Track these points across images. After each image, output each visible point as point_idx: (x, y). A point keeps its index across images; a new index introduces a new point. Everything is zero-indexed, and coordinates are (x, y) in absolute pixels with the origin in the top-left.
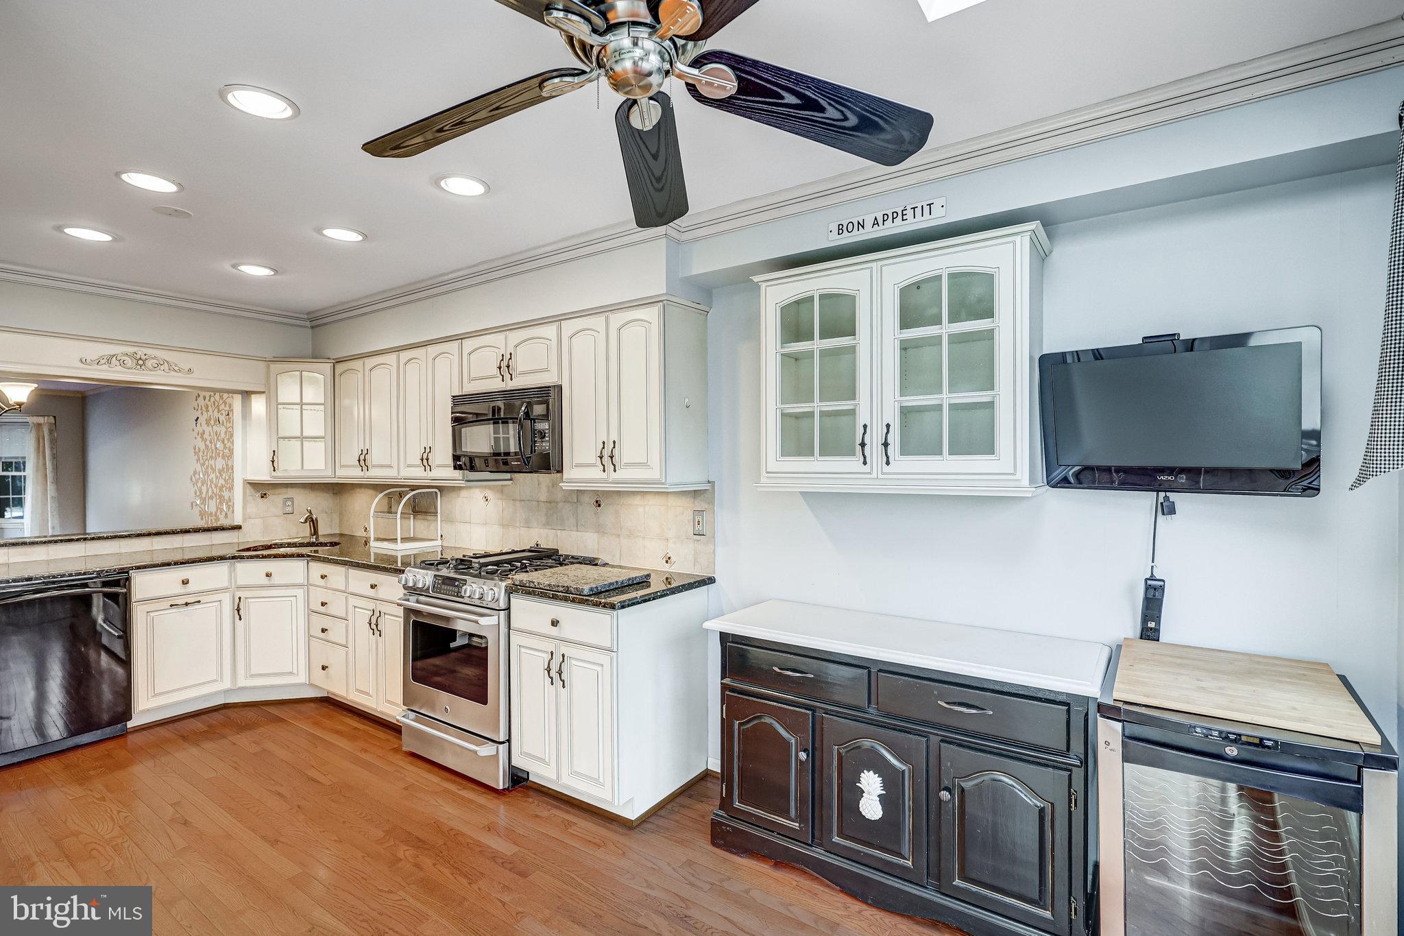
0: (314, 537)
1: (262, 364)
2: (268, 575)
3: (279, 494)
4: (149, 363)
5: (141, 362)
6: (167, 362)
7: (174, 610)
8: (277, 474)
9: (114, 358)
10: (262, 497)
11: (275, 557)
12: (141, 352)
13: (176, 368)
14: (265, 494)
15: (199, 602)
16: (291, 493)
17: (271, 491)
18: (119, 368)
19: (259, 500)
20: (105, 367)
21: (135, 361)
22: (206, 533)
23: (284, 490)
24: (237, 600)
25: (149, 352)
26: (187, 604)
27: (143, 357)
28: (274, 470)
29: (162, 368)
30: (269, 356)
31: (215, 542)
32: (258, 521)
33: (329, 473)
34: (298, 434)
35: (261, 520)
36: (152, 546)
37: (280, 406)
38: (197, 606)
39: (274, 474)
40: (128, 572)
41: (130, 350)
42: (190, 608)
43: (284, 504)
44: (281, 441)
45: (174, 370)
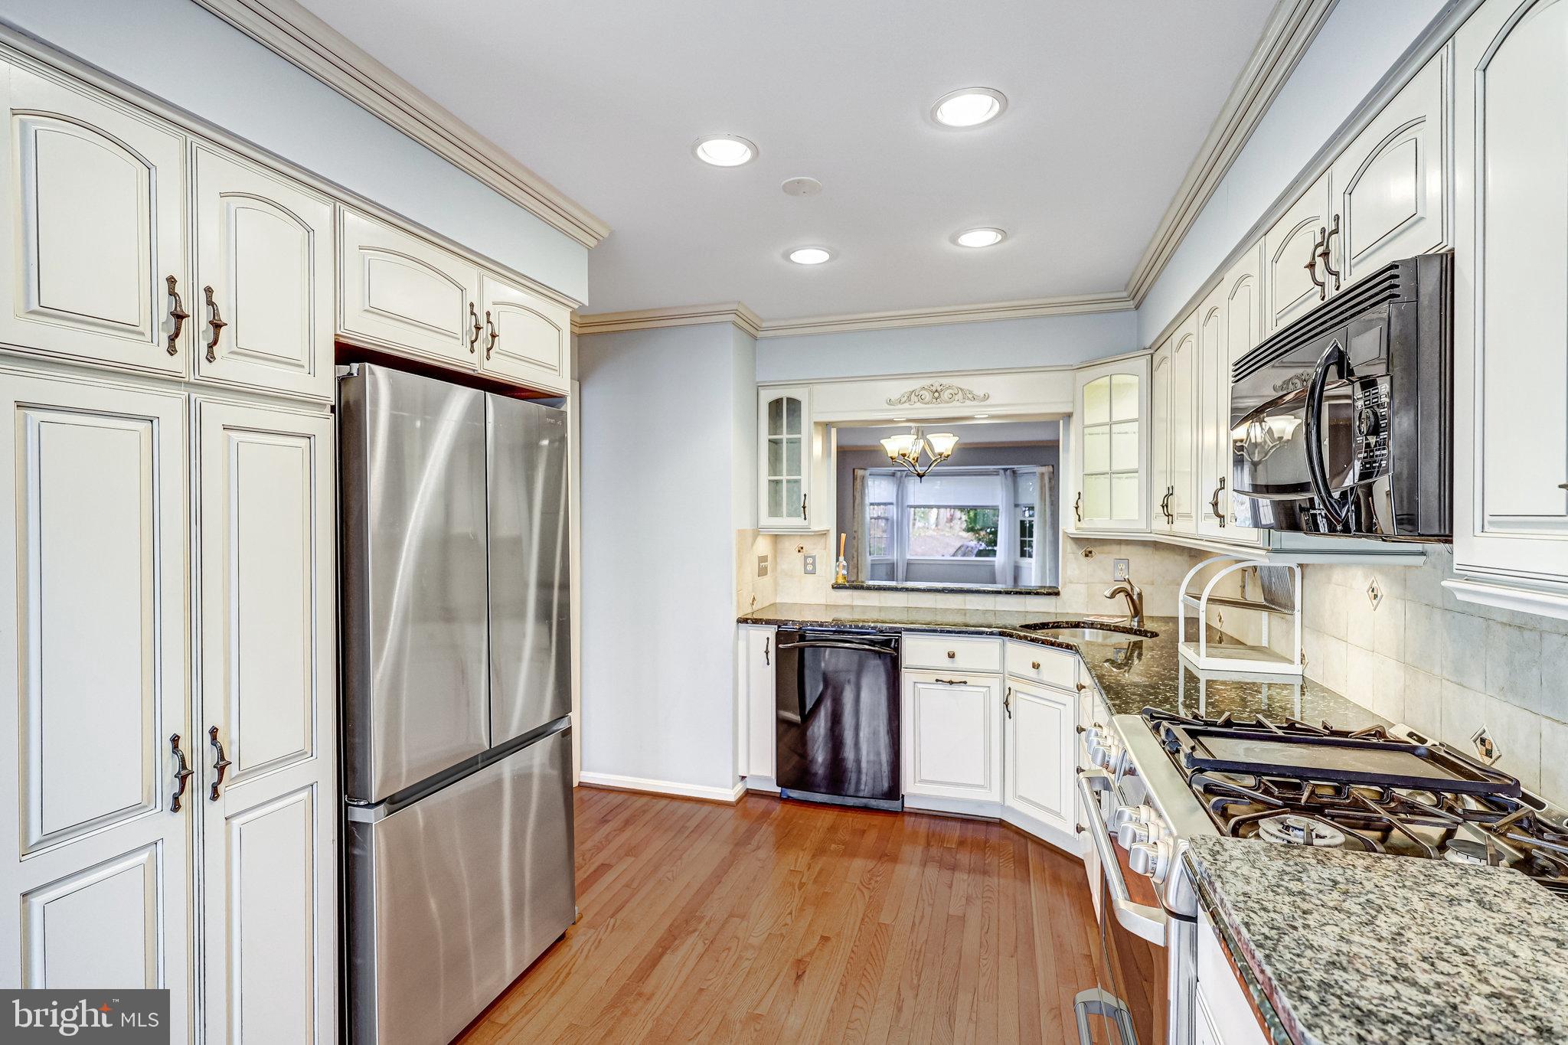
0: (1136, 619)
1: (1067, 375)
2: (1036, 666)
3: (1109, 553)
4: (946, 395)
5: (936, 395)
6: (961, 389)
7: (940, 686)
8: (1083, 525)
9: (913, 395)
10: (1087, 556)
11: (1043, 643)
12: (936, 382)
13: (970, 396)
14: (1090, 552)
15: (965, 683)
16: (1125, 552)
17: (1098, 548)
18: (918, 405)
19: (1083, 559)
20: (907, 405)
21: (931, 394)
22: (1018, 596)
23: (1115, 548)
24: (1007, 692)
25: (946, 381)
26: (951, 683)
27: (939, 389)
28: (1079, 520)
29: (956, 398)
30: (1075, 362)
31: (1029, 609)
32: (1082, 588)
33: (1143, 526)
34: (1107, 469)
35: (1083, 586)
36: (965, 604)
37: (1087, 431)
38: (963, 687)
39: (1079, 525)
40: (900, 633)
41: (926, 382)
42: (955, 687)
43: (1115, 566)
44: (1089, 480)
45: (969, 399)
